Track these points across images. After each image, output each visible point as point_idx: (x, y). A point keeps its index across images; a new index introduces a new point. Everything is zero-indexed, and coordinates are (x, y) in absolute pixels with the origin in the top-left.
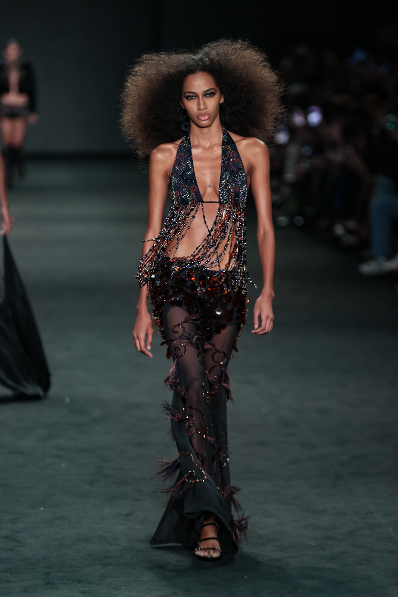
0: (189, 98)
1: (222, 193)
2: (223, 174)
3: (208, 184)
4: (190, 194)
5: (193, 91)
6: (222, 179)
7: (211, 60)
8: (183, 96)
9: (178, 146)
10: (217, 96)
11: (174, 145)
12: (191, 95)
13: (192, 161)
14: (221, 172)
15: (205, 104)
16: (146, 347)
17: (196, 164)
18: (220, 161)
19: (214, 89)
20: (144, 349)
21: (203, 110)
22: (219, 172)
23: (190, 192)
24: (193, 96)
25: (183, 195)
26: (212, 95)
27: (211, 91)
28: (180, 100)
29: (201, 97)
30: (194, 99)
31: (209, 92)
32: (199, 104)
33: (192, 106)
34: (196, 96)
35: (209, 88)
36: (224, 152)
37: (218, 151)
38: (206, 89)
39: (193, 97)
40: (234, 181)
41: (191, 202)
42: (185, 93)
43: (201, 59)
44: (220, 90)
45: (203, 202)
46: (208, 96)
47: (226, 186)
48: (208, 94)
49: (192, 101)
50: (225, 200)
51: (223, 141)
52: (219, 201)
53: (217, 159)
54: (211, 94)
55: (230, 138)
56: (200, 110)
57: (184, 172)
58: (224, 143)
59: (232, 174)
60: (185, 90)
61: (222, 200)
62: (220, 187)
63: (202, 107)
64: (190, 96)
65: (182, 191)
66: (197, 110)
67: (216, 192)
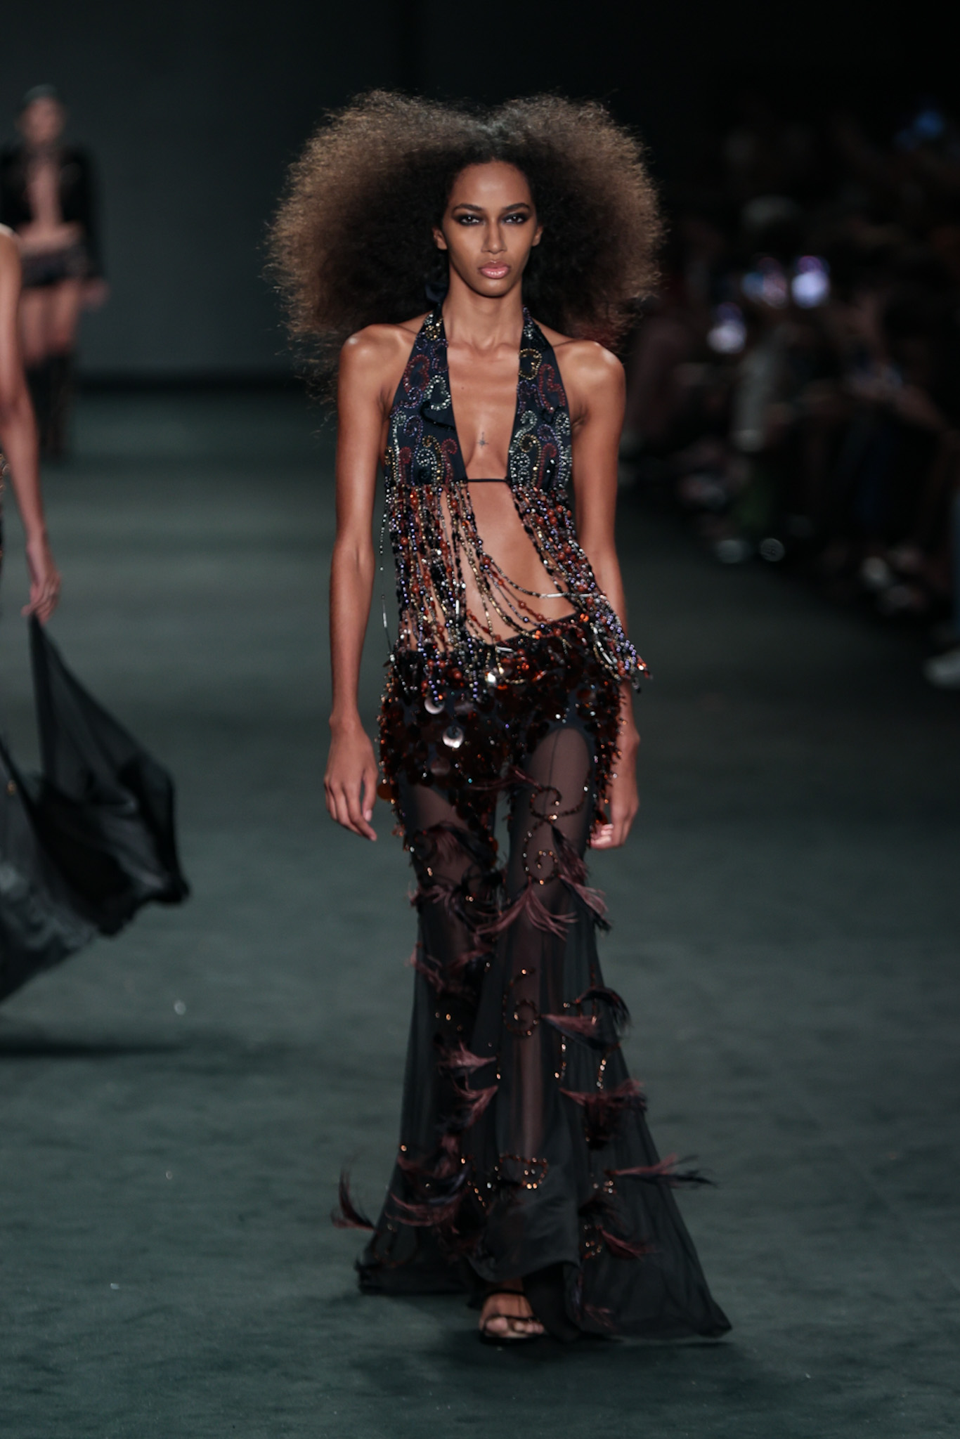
0: (464, 221)
1: (515, 460)
2: (521, 414)
3: (480, 438)
4: (439, 459)
5: (477, 203)
6: (517, 425)
7: (527, 134)
8: (448, 213)
9: (414, 338)
10: (530, 224)
11: (405, 333)
12: (470, 212)
13: (446, 376)
14: (517, 411)
15: (501, 237)
16: (361, 812)
17: (454, 384)
18: (512, 388)
19: (527, 207)
20: (357, 817)
21: (495, 253)
22: (509, 413)
23: (440, 454)
24: (473, 217)
25: (421, 459)
26: (520, 220)
27: (521, 210)
28: (439, 223)
29: (493, 220)
30: (476, 224)
31: (512, 213)
32: (487, 240)
33: (469, 241)
34: (480, 217)
35: (516, 202)
36: (525, 364)
37: (512, 360)
38: (509, 203)
39: (474, 221)
40: (547, 432)
41: (438, 478)
42: (457, 208)
43: (502, 133)
44: (538, 211)
45: (466, 480)
46: (510, 220)
47: (526, 441)
48: (511, 216)
49: (471, 230)
50: (522, 476)
51: (524, 338)
52: (506, 478)
53: (504, 380)
54: (517, 219)
55: (537, 333)
56: (489, 251)
57: (427, 404)
58: (524, 343)
59: (543, 415)
60: (457, 199)
61: (515, 475)
62: (512, 442)
63: (495, 246)
64: (466, 217)
65: (420, 449)
66: (482, 251)
67: (499, 456)
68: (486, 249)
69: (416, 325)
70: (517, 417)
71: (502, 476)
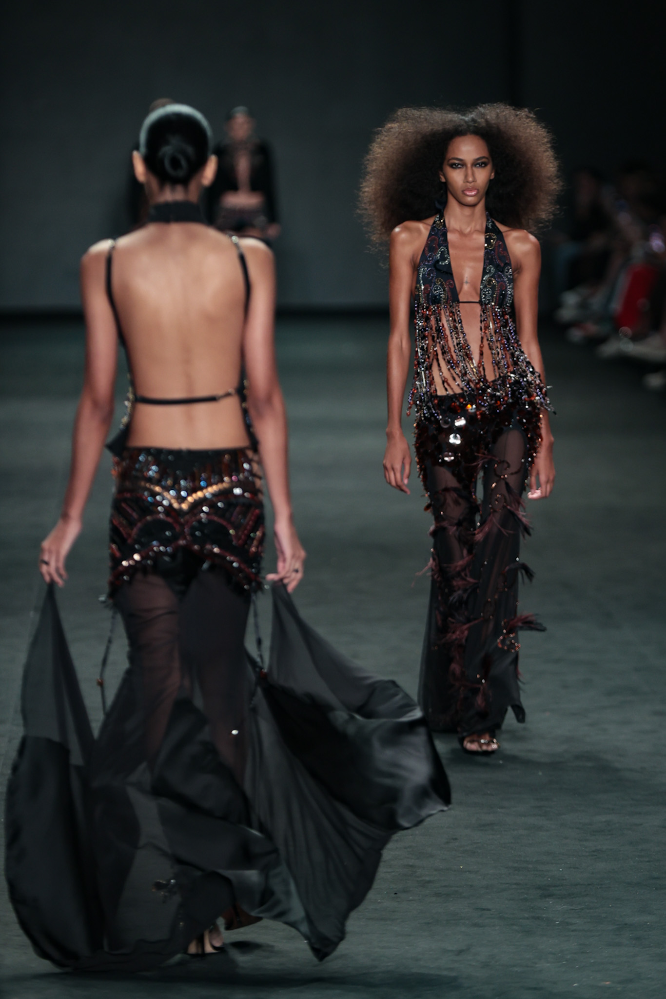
0: (454, 166)
1: (484, 291)
2: (486, 267)
3: (465, 279)
4: (444, 290)
5: (461, 157)
6: (484, 273)
7: (487, 121)
8: (446, 162)
9: (430, 228)
10: (489, 167)
11: (425, 225)
12: (457, 162)
13: (447, 248)
14: (484, 265)
15: (473, 174)
16: (402, 480)
17: (451, 251)
18: (482, 253)
19: (487, 158)
20: (399, 483)
21: (470, 183)
22: (481, 266)
23: (445, 288)
24: (459, 164)
25: (435, 290)
26: (483, 165)
27: (484, 160)
28: (441, 169)
29: (469, 165)
30: (460, 168)
31: (479, 161)
32: (466, 176)
33: (457, 177)
34: (462, 164)
35: (481, 156)
36: (487, 241)
37: (482, 239)
38: (477, 156)
39: (459, 166)
40: (500, 277)
41: (444, 301)
42: (450, 160)
43: (473, 120)
44: (493, 161)
45: (459, 302)
46: (478, 166)
47: (490, 281)
48: (476, 163)
49: (458, 171)
50: (488, 300)
51: (487, 227)
52: (479, 301)
53: (478, 249)
54: (482, 165)
55: (494, 225)
56: (468, 182)
57: (438, 261)
58: (487, 230)
59: (497, 267)
60: (450, 155)
61: (484, 299)
62: (482, 282)
63: (470, 179)
64: (455, 164)
65: (434, 285)
66: (464, 182)
67: (475, 289)
68: (466, 181)
69: (430, 221)
70: (484, 269)
71: (477, 300)
